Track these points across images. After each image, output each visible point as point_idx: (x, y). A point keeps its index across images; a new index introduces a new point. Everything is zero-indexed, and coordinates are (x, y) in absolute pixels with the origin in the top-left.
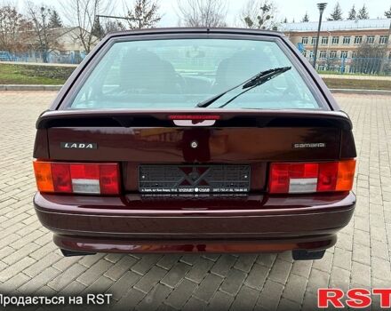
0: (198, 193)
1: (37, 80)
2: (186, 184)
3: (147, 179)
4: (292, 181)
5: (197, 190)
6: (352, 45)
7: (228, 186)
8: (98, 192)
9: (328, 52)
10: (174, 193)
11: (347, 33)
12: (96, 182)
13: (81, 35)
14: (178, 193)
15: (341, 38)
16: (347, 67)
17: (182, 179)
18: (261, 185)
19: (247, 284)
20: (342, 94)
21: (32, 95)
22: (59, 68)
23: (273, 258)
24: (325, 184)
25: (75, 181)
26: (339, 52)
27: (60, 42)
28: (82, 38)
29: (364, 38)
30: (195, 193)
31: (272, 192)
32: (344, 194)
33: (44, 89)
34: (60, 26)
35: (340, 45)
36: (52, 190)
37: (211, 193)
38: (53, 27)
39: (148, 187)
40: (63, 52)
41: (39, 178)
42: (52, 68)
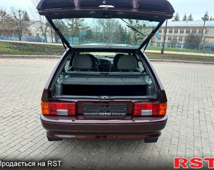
0: (106, 115)
1: (19, 52)
2: (101, 111)
3: (86, 109)
4: (143, 111)
5: (106, 114)
6: (184, 34)
7: (118, 113)
8: (67, 115)
9: (172, 38)
10: (97, 115)
11: (182, 28)
12: (67, 111)
13: (41, 27)
14: (98, 115)
15: (179, 31)
16: (182, 46)
17: (100, 109)
18: (131, 112)
19: (125, 153)
20: (176, 63)
21: (17, 60)
22: (30, 45)
23: (137, 142)
24: (155, 112)
25: (58, 110)
26: (178, 38)
27: (29, 29)
28: (42, 28)
29: (191, 31)
30: (105, 115)
31: (135, 115)
32: (163, 116)
33: (24, 57)
34: (28, 20)
35: (179, 34)
36: (48, 114)
37: (111, 115)
38: (25, 20)
39: (86, 112)
40: (30, 34)
41: (43, 109)
42: (25, 45)
